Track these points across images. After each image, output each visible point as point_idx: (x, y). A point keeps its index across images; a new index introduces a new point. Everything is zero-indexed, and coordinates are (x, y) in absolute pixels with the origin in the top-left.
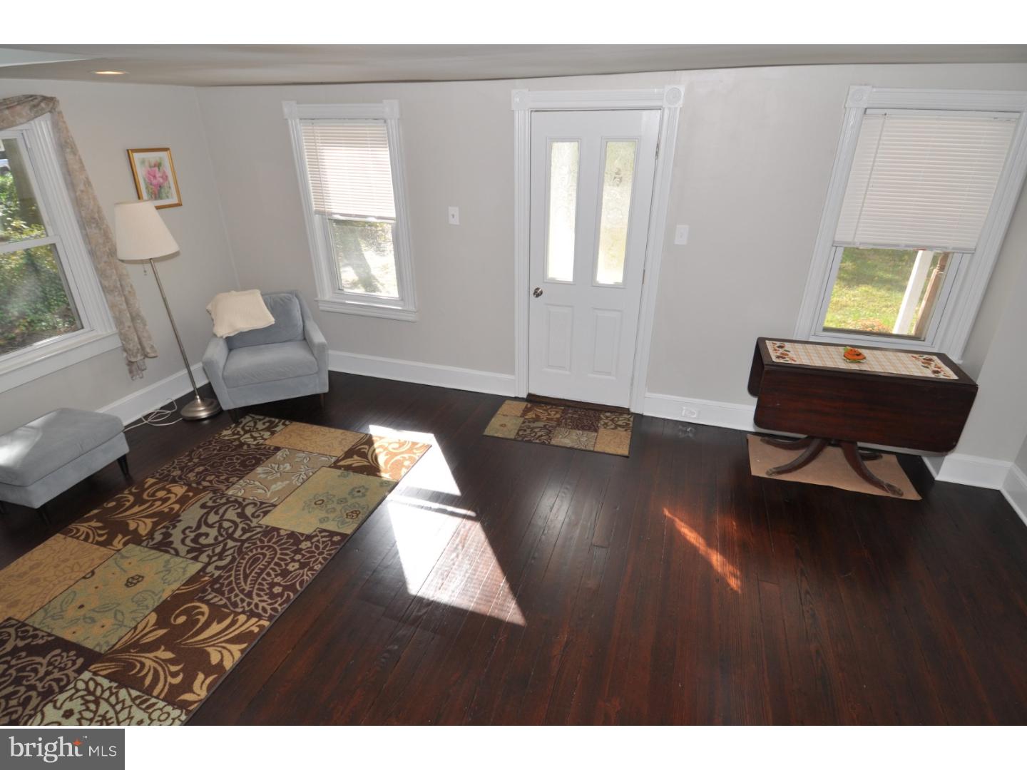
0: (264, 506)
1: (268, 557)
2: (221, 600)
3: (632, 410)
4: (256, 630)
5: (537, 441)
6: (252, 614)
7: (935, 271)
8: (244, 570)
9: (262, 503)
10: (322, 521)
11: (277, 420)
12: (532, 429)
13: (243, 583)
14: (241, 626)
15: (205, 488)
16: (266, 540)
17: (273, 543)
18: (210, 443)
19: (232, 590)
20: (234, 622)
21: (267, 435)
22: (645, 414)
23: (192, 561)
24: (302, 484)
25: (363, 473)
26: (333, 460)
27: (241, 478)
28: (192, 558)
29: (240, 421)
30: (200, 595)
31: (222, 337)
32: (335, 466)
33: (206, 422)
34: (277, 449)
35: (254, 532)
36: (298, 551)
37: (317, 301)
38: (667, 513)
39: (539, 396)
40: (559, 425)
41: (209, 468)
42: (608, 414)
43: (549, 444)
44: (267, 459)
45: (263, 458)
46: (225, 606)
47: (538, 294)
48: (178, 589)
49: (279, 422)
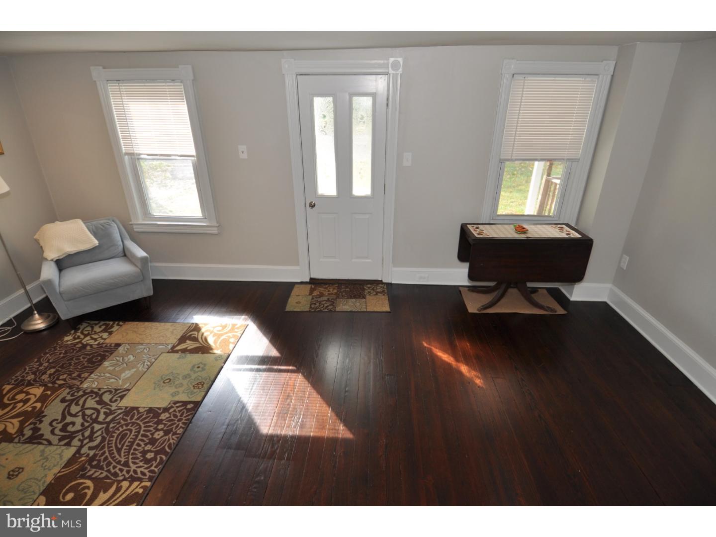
0: (118, 392)
1: (134, 431)
2: (102, 473)
3: (384, 281)
4: (141, 491)
5: (326, 310)
6: (132, 480)
7: (545, 177)
8: (116, 446)
9: (116, 390)
10: (173, 395)
11: (111, 323)
12: (320, 302)
13: (117, 456)
14: (125, 491)
15: (61, 386)
16: (128, 418)
17: (136, 420)
18: (55, 349)
19: (109, 464)
20: (119, 489)
21: (105, 335)
22: (393, 282)
23: (65, 447)
24: (148, 369)
25: (198, 353)
26: (170, 347)
27: (91, 373)
28: (65, 445)
29: (77, 327)
30: (81, 473)
31: (52, 260)
32: (173, 350)
33: (45, 333)
34: (118, 345)
35: (116, 414)
36: (160, 422)
37: (131, 224)
38: (425, 345)
39: (318, 279)
40: (338, 297)
41: (60, 369)
42: (369, 286)
43: (335, 311)
44: (111, 354)
45: (107, 354)
46: (107, 477)
47: (312, 206)
48: (59, 473)
49: (113, 324)
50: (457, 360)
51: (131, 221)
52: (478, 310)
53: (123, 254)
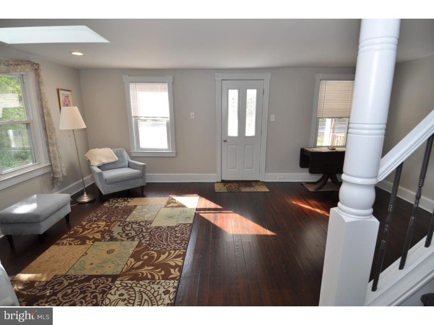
0: (147, 222)
1: (165, 235)
2: (157, 249)
3: (260, 181)
4: (182, 253)
5: (236, 191)
6: (175, 250)
8: (160, 240)
9: (146, 221)
10: (177, 221)
11: (126, 198)
12: (232, 189)
13: (162, 243)
14: (173, 255)
15: (114, 221)
16: (159, 230)
17: (163, 230)
18: (102, 209)
19: (159, 246)
20: (170, 254)
21: (126, 203)
22: (265, 181)
23: (131, 241)
24: (157, 213)
25: (180, 207)
26: (164, 206)
27: (128, 216)
28: (131, 240)
29: (109, 200)
30: (146, 249)
32: (166, 206)
34: (136, 206)
35: (151, 229)
36: (176, 231)
38: (294, 203)
40: (240, 187)
41: (109, 215)
43: (241, 192)
44: (134, 209)
45: (132, 209)
46: (161, 250)
47: (225, 141)
48: (135, 250)
49: (127, 199)
50: (313, 207)
51: (131, 151)
52: (314, 190)
53: (128, 166)
